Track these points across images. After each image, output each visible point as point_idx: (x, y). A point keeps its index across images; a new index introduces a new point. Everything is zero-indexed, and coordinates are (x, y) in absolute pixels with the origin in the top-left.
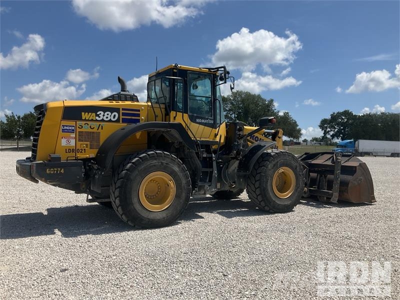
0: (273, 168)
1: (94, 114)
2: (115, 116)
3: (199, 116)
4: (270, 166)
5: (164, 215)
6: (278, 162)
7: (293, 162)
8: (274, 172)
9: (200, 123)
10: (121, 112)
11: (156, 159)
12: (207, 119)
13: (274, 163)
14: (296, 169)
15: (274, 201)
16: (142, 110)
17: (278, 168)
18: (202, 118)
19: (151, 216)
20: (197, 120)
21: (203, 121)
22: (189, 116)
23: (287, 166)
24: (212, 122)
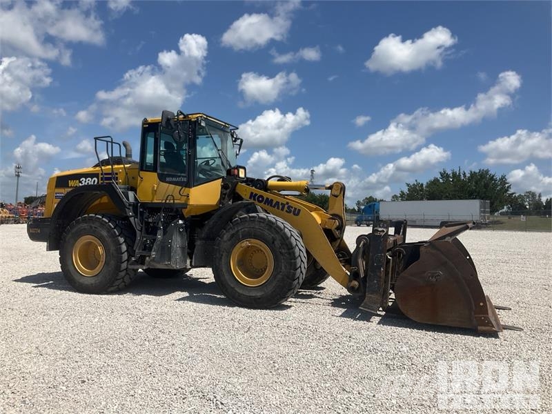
0: (229, 240)
1: (78, 181)
2: (94, 181)
3: (170, 173)
4: (225, 236)
5: (92, 281)
6: (238, 231)
7: (266, 232)
8: (233, 246)
9: (170, 183)
10: (100, 176)
11: (86, 223)
12: (180, 176)
13: (232, 232)
14: (273, 243)
15: (233, 288)
16: (120, 172)
17: (239, 240)
18: (173, 176)
19: (82, 280)
20: (168, 179)
21: (174, 179)
22: (158, 174)
23: (256, 237)
24: (185, 180)
